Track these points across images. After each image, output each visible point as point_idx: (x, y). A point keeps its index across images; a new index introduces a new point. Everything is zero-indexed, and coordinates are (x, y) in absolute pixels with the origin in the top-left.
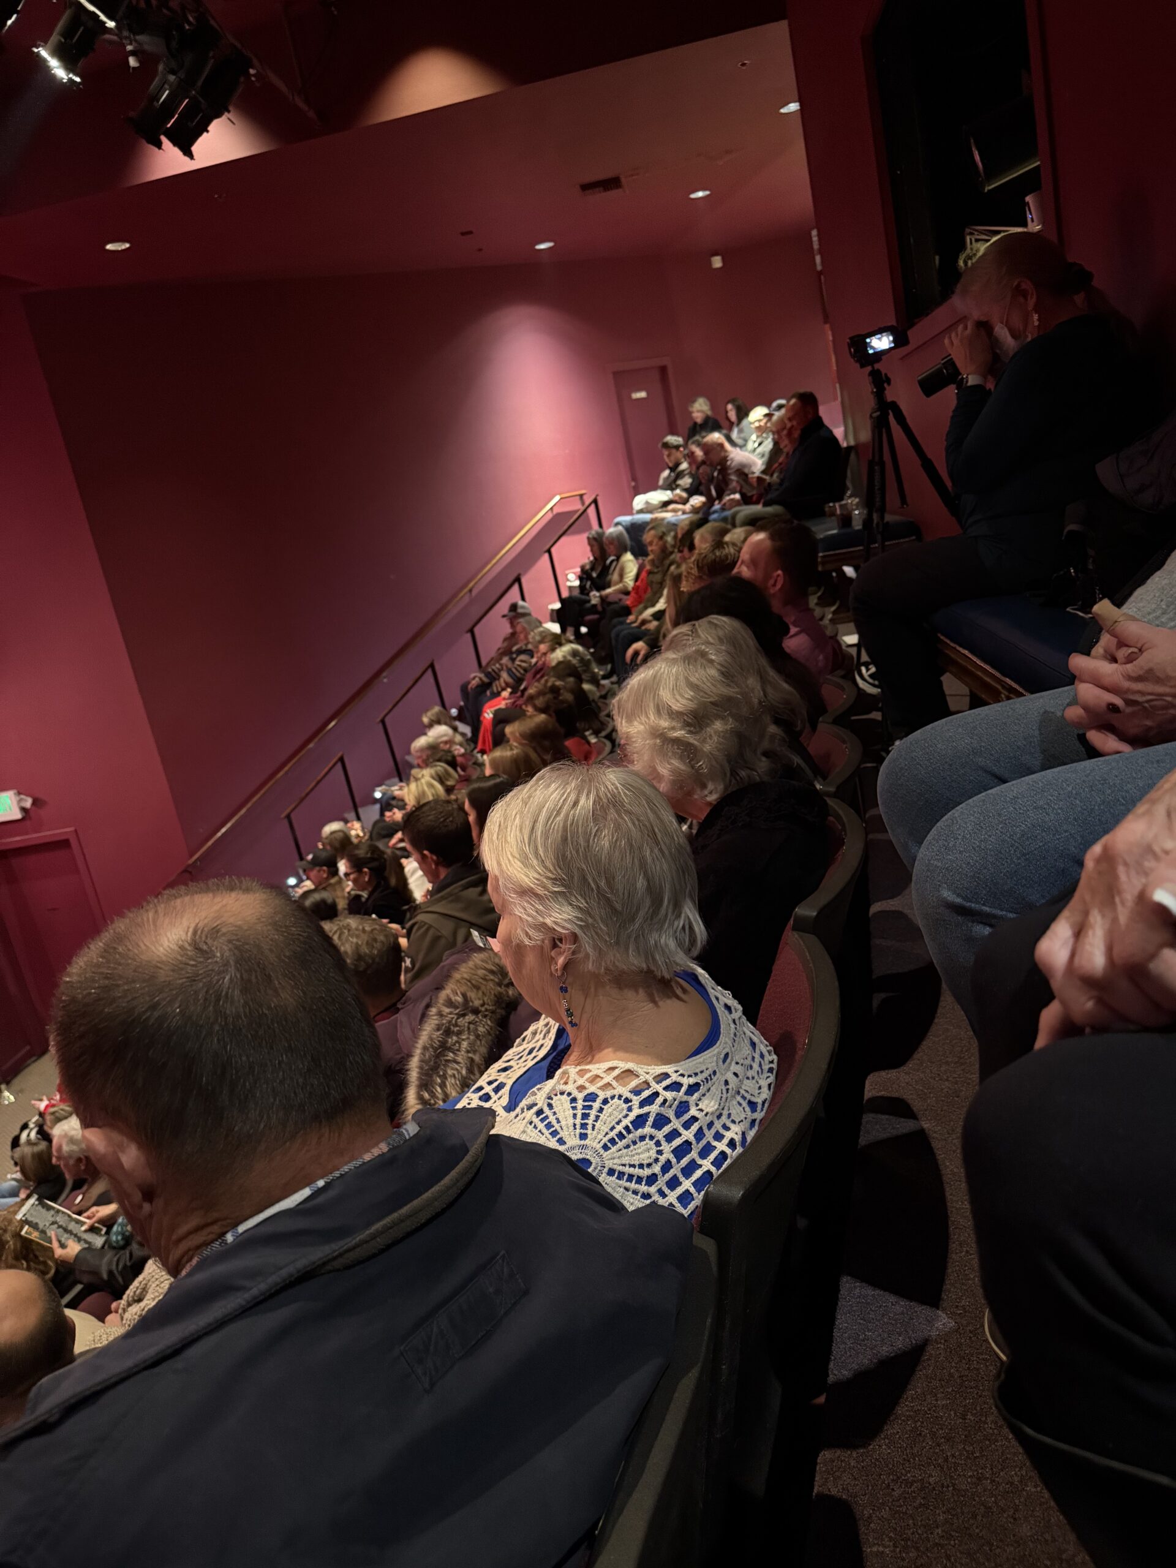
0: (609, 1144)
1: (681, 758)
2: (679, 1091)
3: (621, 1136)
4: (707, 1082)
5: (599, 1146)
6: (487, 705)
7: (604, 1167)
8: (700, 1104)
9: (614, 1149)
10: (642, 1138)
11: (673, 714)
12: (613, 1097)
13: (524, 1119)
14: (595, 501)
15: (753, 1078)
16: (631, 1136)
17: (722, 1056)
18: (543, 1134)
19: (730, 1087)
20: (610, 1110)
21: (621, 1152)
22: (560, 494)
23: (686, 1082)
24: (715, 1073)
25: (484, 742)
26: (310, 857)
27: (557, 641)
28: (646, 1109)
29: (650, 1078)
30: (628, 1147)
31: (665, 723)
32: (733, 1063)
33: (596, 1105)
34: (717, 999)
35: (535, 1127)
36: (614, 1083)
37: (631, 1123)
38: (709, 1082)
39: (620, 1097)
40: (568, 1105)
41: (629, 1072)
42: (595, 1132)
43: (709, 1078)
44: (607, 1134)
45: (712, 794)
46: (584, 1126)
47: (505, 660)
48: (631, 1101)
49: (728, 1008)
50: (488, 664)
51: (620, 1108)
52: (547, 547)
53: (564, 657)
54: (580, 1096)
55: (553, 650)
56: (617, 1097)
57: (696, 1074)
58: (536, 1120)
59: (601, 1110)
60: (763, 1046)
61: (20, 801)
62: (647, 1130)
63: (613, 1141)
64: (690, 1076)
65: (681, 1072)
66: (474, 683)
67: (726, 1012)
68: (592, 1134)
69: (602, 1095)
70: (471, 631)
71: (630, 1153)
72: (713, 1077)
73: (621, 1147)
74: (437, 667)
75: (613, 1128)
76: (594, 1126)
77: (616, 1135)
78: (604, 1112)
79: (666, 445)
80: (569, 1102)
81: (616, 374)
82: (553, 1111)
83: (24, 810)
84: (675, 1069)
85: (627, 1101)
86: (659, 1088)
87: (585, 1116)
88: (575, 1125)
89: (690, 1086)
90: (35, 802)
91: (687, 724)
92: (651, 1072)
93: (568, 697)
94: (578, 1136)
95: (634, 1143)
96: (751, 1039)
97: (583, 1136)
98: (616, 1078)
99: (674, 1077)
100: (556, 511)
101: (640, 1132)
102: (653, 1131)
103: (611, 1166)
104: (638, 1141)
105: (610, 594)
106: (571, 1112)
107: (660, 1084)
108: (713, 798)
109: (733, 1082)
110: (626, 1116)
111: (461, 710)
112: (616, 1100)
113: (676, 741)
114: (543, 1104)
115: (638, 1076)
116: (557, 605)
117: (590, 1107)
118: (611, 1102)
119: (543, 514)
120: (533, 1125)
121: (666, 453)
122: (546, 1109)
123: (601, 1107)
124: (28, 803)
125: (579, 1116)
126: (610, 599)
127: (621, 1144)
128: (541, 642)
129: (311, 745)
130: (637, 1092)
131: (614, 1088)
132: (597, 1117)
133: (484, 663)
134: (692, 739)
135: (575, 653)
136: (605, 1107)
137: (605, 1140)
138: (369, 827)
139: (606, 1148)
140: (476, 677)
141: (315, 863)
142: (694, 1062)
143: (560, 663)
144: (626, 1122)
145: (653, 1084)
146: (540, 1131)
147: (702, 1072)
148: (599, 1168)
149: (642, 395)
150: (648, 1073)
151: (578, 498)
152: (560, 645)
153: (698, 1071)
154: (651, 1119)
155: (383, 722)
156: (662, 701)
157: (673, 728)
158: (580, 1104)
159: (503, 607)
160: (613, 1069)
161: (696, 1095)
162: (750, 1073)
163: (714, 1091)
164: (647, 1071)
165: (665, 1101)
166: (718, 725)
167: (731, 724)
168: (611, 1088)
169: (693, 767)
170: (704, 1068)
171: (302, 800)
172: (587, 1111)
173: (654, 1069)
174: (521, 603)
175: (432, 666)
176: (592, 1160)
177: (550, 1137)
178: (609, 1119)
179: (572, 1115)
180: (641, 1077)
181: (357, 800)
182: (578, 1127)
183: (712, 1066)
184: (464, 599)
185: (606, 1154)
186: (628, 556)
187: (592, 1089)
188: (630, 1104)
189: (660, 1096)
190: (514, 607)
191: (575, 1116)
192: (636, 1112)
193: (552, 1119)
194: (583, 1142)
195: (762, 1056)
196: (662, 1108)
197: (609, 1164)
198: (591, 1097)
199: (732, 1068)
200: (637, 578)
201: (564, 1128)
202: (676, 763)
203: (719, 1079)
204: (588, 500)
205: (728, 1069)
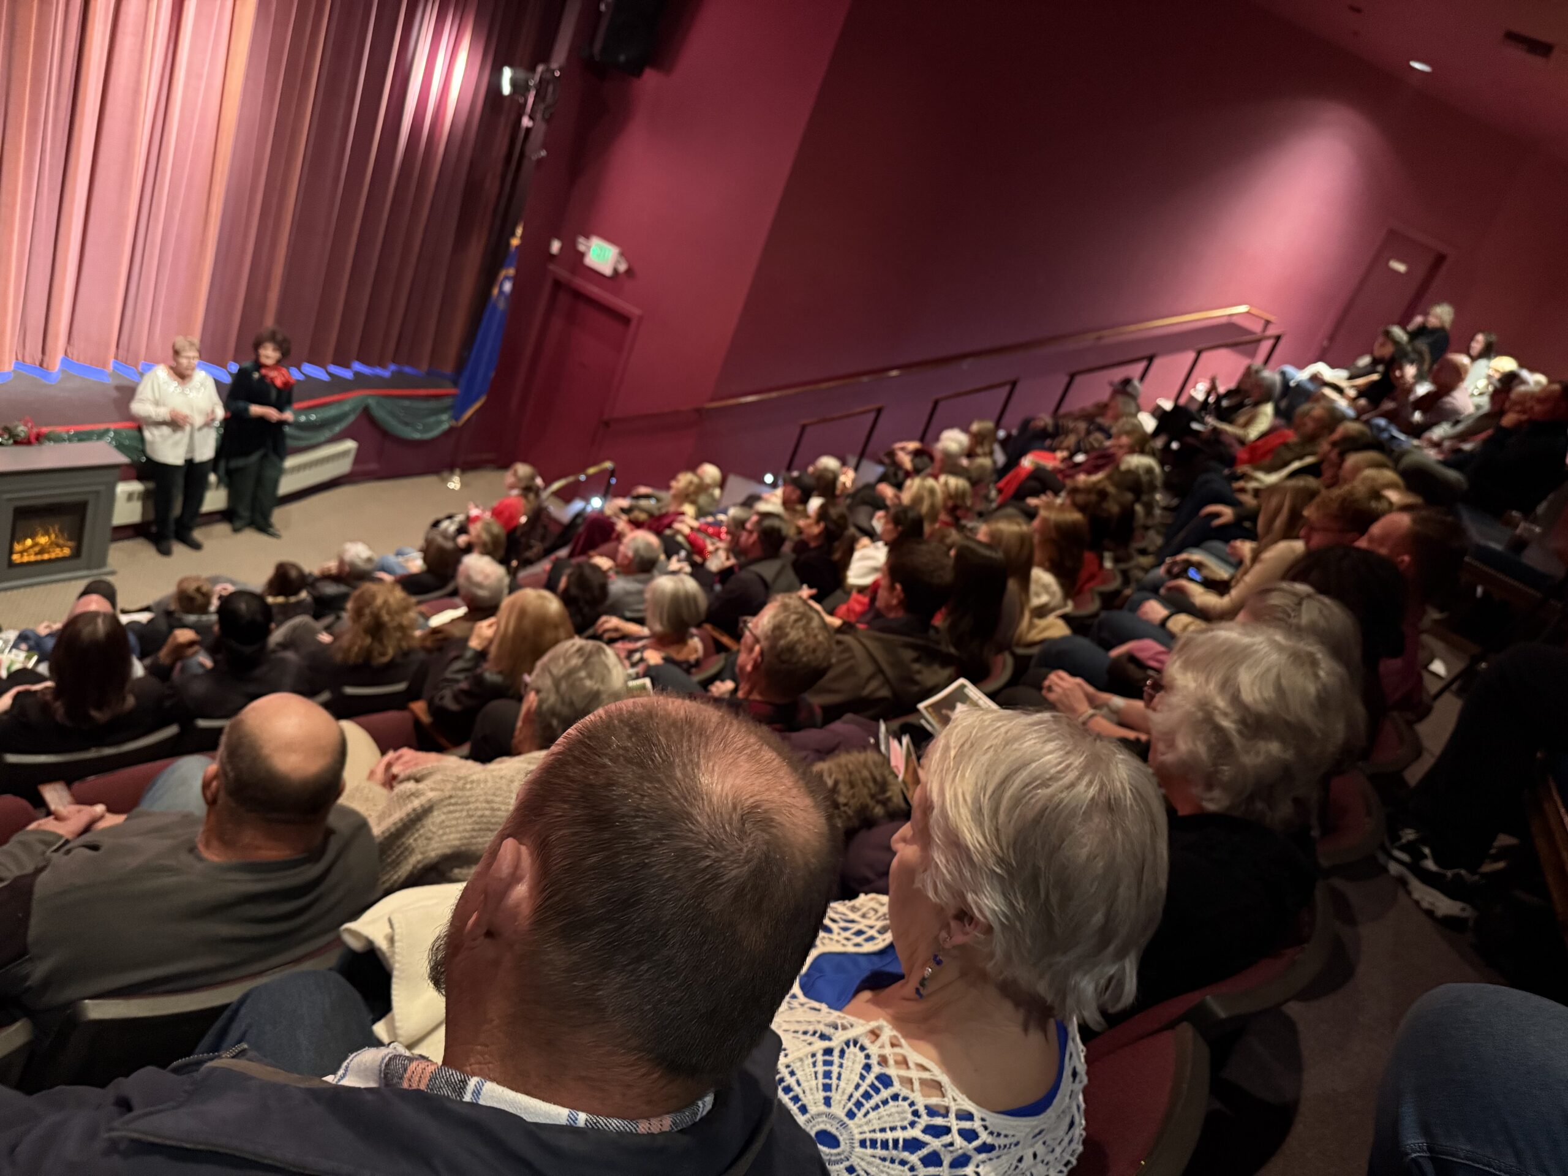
0: (868, 1143)
1: (1211, 748)
2: (970, 1142)
3: (885, 1145)
4: (1004, 1149)
5: (858, 1137)
6: (1037, 452)
7: (848, 1160)
8: (981, 1167)
9: (869, 1151)
10: (903, 1163)
11: (1236, 699)
12: (905, 1099)
13: (810, 1044)
14: (1278, 338)
15: (1047, 1163)
16: (894, 1152)
17: (1037, 1131)
18: (816, 1078)
19: (1021, 1166)
20: (894, 1110)
21: (873, 1159)
22: (1251, 305)
23: (984, 1137)
24: (1017, 1144)
25: (1007, 483)
26: (795, 474)
27: (1141, 444)
28: (927, 1138)
29: (953, 1108)
30: (884, 1159)
31: (1221, 703)
32: (1041, 1142)
33: (885, 1093)
34: (1071, 1055)
35: (814, 1064)
36: (916, 1085)
37: (905, 1140)
38: (1006, 1150)
39: (912, 1104)
40: (858, 1068)
41: (938, 1085)
42: (864, 1120)
43: (1008, 1146)
44: (874, 1131)
45: (1214, 802)
46: (859, 1105)
47: (1082, 426)
48: (919, 1117)
49: (1075, 1074)
50: (1065, 416)
51: (905, 1115)
52: (1200, 346)
53: (1137, 467)
54: (876, 1070)
55: (1132, 451)
56: (909, 1101)
57: (999, 1135)
58: (820, 1058)
59: (885, 1102)
60: (1079, 1131)
61: (618, 262)
62: (914, 1159)
63: (874, 1143)
64: (991, 1133)
65: (987, 1123)
66: (1040, 424)
67: (1071, 1079)
68: (860, 1119)
69: (897, 1088)
70: (1072, 377)
71: (881, 1167)
72: (1012, 1146)
73: (878, 1155)
74: (1019, 387)
75: (883, 1130)
76: (867, 1113)
77: (882, 1141)
78: (887, 1107)
79: (1388, 334)
80: (861, 1066)
81: (1392, 233)
82: (841, 1061)
83: (615, 271)
84: (984, 1116)
85: (916, 1113)
86: (955, 1125)
87: (867, 1096)
88: (851, 1096)
89: (984, 1143)
90: (629, 271)
91: (1243, 722)
92: (959, 1100)
93: (1115, 509)
94: (846, 1110)
95: (893, 1161)
96: (1073, 1117)
97: (851, 1115)
98: (923, 1082)
99: (977, 1125)
100: (1234, 320)
101: (905, 1155)
102: (918, 1164)
103: (855, 1164)
104: (897, 1161)
105: (1226, 432)
106: (857, 1079)
107: (959, 1122)
108: (1211, 807)
109: (1028, 1160)
110: (904, 1128)
111: (1009, 436)
112: (906, 1104)
113: (1218, 729)
114: (837, 1046)
115: (943, 1096)
116: (1167, 405)
117: (877, 1091)
118: (900, 1102)
119: (1220, 314)
120: (814, 1059)
121: (1381, 339)
122: (836, 1053)
123: (887, 1099)
124: (623, 267)
125: (861, 1090)
126: (1224, 438)
127: (880, 1152)
128: (1128, 433)
129: (865, 379)
130: (931, 1112)
131: (913, 1090)
132: (877, 1107)
133: (1062, 411)
134: (1237, 740)
135: (1149, 470)
136: (891, 1103)
137: (868, 1136)
138: (860, 484)
139: (863, 1144)
140: (1045, 420)
141: (796, 482)
142: (1008, 1123)
143: (1129, 472)
144: (900, 1135)
145: (952, 1116)
146: (816, 1073)
147: (1006, 1136)
148: (842, 1157)
149: (1401, 267)
150: (955, 1100)
151: (1263, 322)
152: (1142, 452)
153: (1003, 1133)
154: (924, 1152)
155: (936, 403)
156: (1236, 678)
157: (1226, 715)
158: (871, 1078)
159: (1118, 375)
160: (925, 1069)
161: (983, 1156)
162: (1050, 1158)
163: (1004, 1161)
164: (956, 1097)
165: (951, 1144)
166: (1274, 747)
167: (1289, 755)
168: (909, 1086)
169: (1215, 765)
170: (1010, 1133)
171: (825, 421)
172: (872, 1092)
173: (964, 1100)
174: (1136, 382)
175: (1014, 384)
176: (842, 1143)
177: (821, 1087)
178: (886, 1118)
179: (855, 1083)
180: (946, 1099)
181: (869, 449)
182: (853, 1100)
183: (1020, 1136)
184: (1089, 340)
185: (858, 1150)
186: (1268, 409)
187: (892, 1071)
188: (916, 1119)
189: (950, 1136)
190: (1127, 382)
191: (857, 1087)
192: (916, 1133)
193: (835, 1069)
194: (846, 1119)
195: (1071, 1141)
196: (943, 1149)
197: (854, 1161)
198: (885, 1080)
199: (1037, 1146)
200: (1263, 435)
201: (840, 1090)
202: (1202, 749)
203: (1016, 1152)
204: (1272, 331)
205: (1032, 1146)
